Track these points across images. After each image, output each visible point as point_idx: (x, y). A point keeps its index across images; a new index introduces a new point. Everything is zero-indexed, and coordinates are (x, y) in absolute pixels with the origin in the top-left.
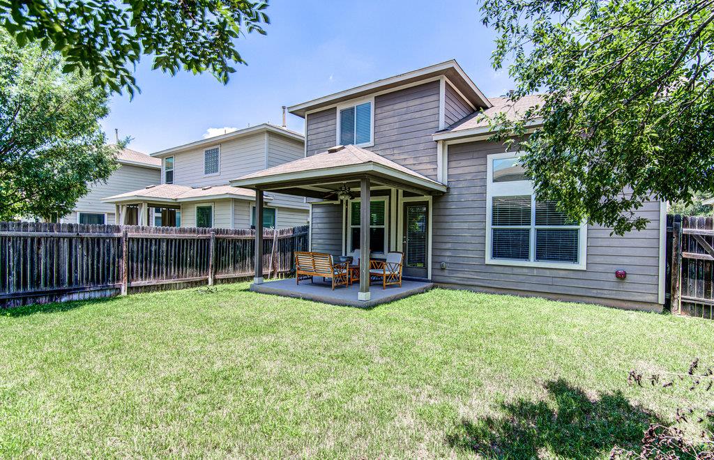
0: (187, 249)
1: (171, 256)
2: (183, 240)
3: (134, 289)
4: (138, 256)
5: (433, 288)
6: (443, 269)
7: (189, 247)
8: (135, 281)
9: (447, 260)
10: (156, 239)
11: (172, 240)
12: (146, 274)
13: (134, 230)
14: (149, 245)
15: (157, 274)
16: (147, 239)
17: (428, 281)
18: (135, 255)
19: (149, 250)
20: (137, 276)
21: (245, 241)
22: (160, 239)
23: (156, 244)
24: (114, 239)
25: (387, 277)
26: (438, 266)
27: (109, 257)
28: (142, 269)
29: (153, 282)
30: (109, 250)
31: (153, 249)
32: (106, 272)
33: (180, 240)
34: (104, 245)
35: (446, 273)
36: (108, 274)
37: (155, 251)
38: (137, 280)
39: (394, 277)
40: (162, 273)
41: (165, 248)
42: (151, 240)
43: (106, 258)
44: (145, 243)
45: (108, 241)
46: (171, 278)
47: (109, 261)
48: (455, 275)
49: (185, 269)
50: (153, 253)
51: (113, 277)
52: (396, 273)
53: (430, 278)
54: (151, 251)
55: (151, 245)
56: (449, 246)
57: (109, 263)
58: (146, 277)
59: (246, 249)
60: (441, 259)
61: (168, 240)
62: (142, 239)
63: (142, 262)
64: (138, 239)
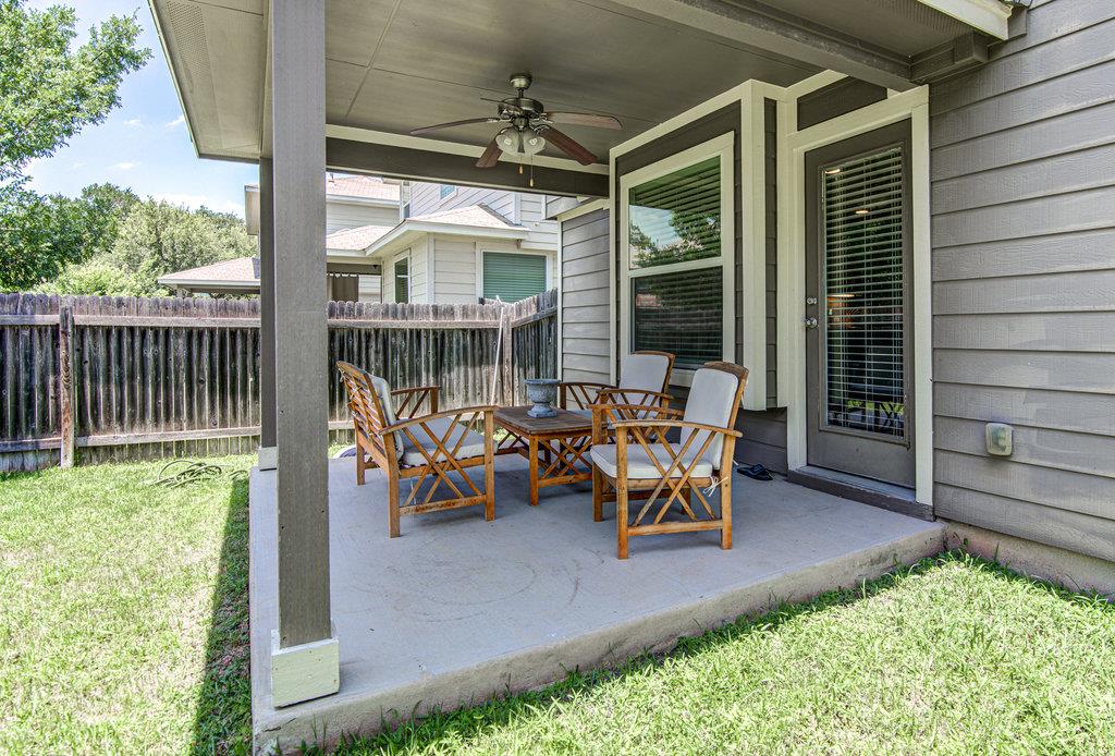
0: (245, 353)
1: (200, 371)
2: (233, 333)
3: (101, 452)
4: (108, 370)
5: (938, 554)
6: (998, 460)
7: (250, 350)
8: (105, 432)
9: (1025, 410)
10: (156, 331)
11: (201, 333)
12: (133, 416)
13: (96, 308)
14: (137, 344)
15: (165, 414)
16: (132, 329)
17: (912, 510)
18: (101, 368)
19: (137, 354)
20: (108, 421)
21: (417, 334)
22: (167, 331)
23: (156, 342)
24: (42, 329)
25: (638, 495)
26: (968, 441)
27: (31, 372)
28: (121, 404)
29: (151, 434)
30: (29, 357)
31: (150, 355)
32: (23, 410)
33: (223, 331)
34: (16, 343)
35: (1016, 481)
36: (30, 413)
37: (156, 359)
38: (110, 429)
39: (686, 493)
40: (178, 413)
41: (183, 353)
42: (144, 332)
43: (23, 376)
44: (126, 340)
45: (27, 333)
46: (202, 425)
47: (29, 382)
48: (1072, 503)
49: (240, 404)
50: (150, 365)
51: (44, 422)
52: (701, 472)
53: (924, 495)
54: (143, 359)
55: (143, 345)
56: (1032, 332)
57: (30, 390)
58: (132, 424)
59: (419, 355)
60: (984, 405)
61: (190, 332)
62: (120, 330)
63: (120, 384)
64: (108, 331)
